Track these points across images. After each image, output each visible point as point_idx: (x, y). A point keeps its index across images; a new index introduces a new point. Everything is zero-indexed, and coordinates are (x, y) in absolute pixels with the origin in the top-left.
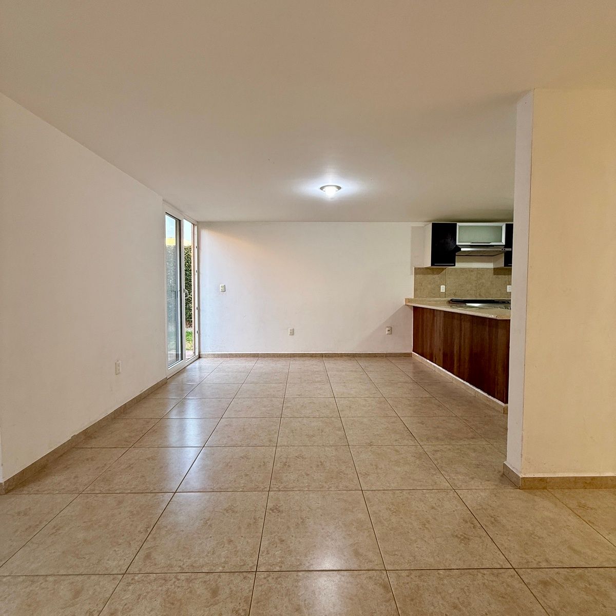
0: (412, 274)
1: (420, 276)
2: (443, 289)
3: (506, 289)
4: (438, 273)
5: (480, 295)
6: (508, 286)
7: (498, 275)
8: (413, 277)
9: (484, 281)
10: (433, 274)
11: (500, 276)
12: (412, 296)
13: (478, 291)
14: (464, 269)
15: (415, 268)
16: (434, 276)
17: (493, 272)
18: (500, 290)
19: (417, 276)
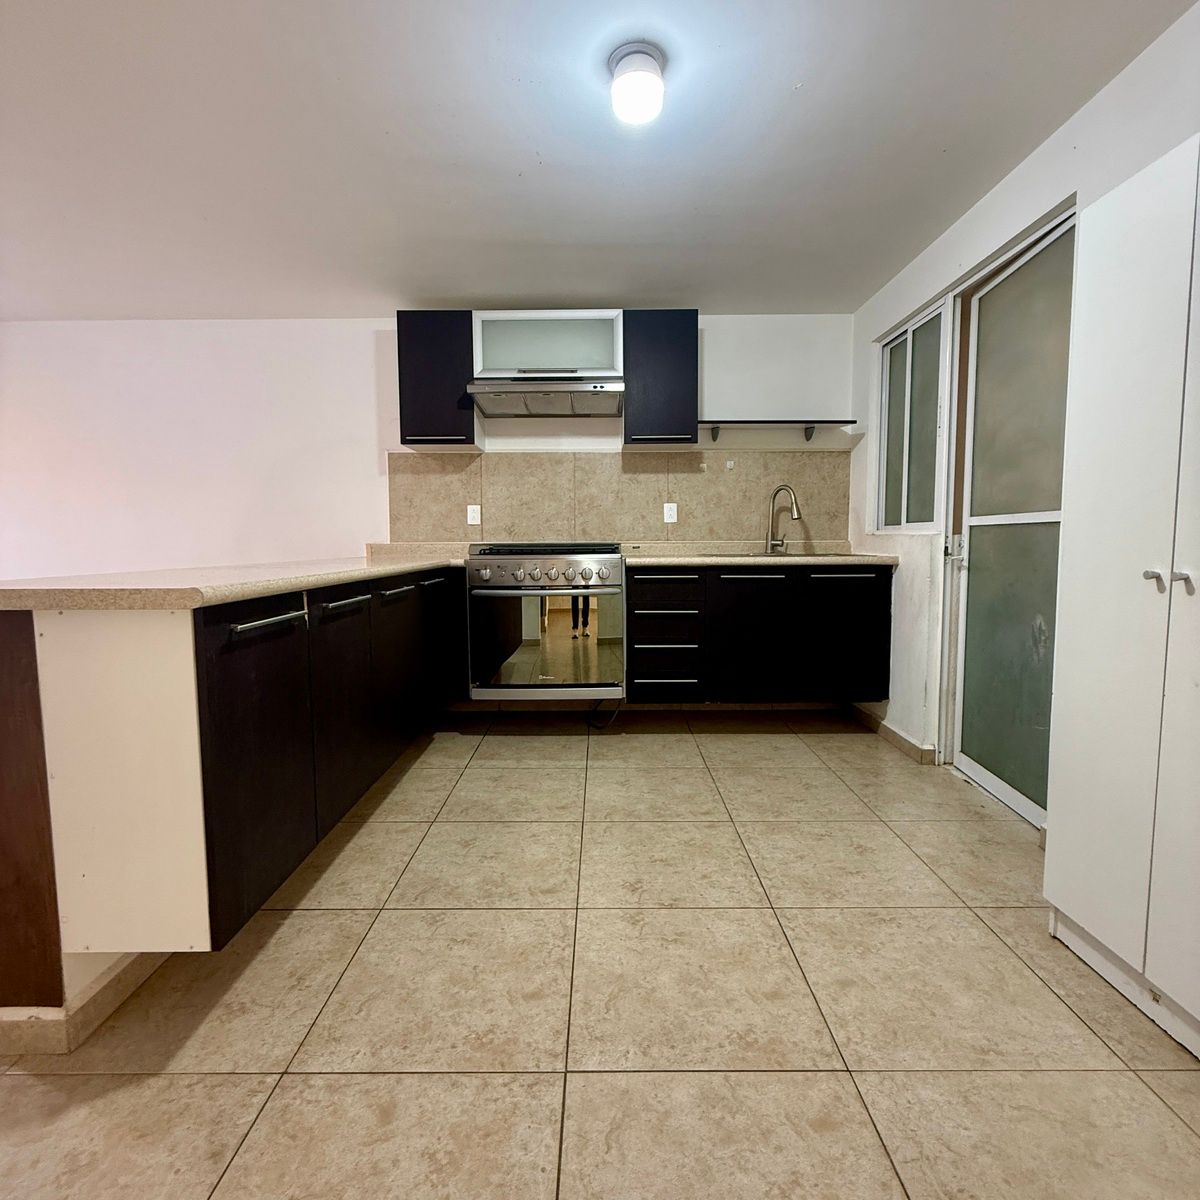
0: (382, 473)
1: (405, 479)
2: (473, 514)
3: (662, 513)
4: (459, 469)
5: (584, 532)
6: (666, 505)
7: (635, 473)
8: (385, 479)
9: (594, 490)
10: (443, 470)
11: (642, 477)
12: (384, 538)
13: (580, 520)
14: (533, 455)
15: (389, 454)
16: (448, 478)
17: (620, 462)
18: (643, 517)
19: (400, 478)
